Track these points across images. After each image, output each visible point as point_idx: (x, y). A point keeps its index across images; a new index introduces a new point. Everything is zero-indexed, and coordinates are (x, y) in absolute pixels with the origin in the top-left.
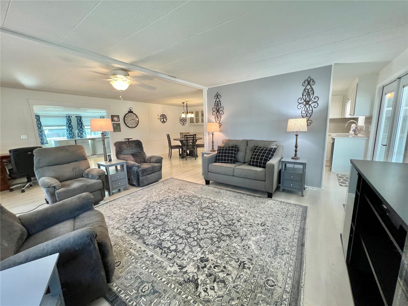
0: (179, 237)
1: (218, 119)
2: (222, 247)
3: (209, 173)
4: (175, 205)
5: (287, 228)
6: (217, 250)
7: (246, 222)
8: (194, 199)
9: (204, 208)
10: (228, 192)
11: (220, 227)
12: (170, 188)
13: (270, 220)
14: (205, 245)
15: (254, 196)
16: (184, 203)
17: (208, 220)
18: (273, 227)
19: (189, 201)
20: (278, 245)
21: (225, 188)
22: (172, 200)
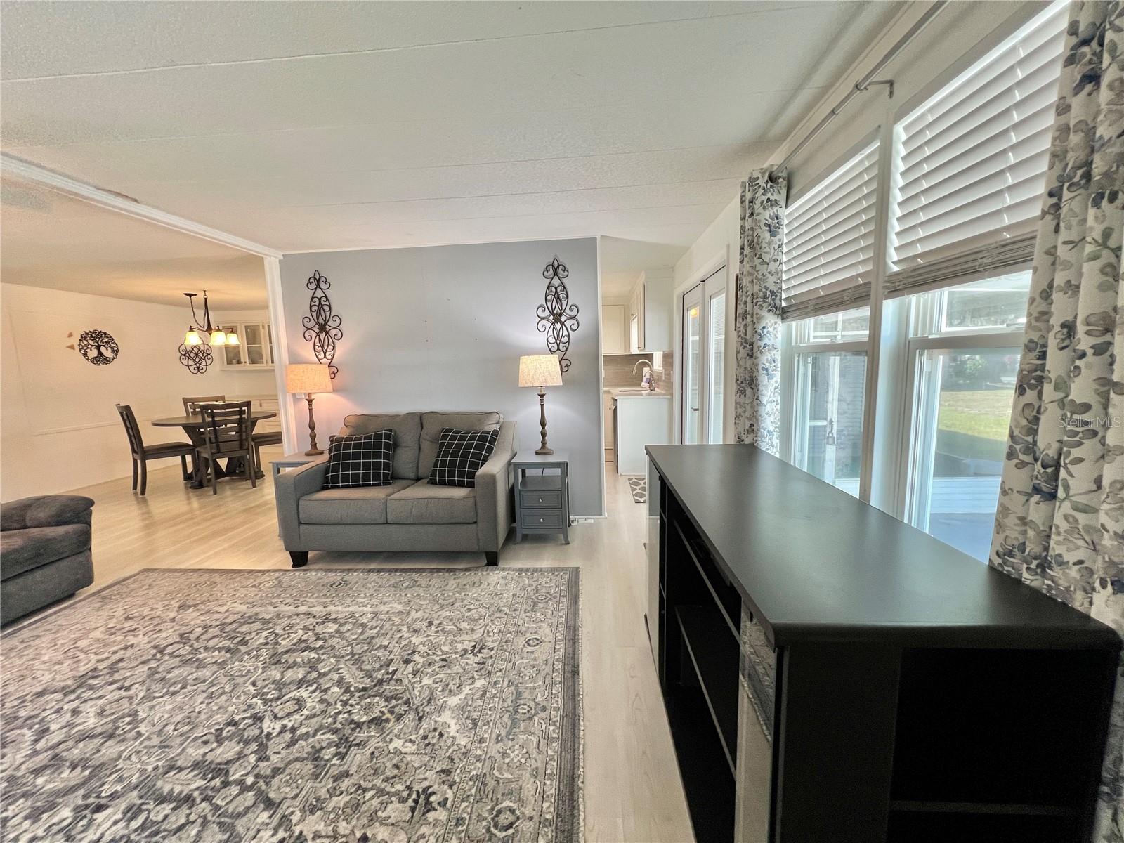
0: (172, 805)
1: (325, 354)
2: (353, 770)
3: (302, 527)
4: (157, 676)
5: (538, 640)
6: (335, 788)
7: (431, 657)
8: (244, 629)
9: (287, 652)
10: (373, 576)
11: (345, 703)
12: (134, 612)
13: (495, 631)
14: (288, 789)
15: (449, 571)
16: (201, 656)
17: (302, 690)
18: (505, 647)
19: (227, 643)
20: (519, 696)
21: (361, 566)
22: (143, 659)
